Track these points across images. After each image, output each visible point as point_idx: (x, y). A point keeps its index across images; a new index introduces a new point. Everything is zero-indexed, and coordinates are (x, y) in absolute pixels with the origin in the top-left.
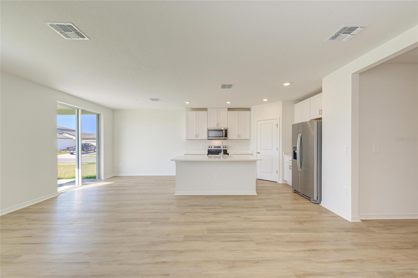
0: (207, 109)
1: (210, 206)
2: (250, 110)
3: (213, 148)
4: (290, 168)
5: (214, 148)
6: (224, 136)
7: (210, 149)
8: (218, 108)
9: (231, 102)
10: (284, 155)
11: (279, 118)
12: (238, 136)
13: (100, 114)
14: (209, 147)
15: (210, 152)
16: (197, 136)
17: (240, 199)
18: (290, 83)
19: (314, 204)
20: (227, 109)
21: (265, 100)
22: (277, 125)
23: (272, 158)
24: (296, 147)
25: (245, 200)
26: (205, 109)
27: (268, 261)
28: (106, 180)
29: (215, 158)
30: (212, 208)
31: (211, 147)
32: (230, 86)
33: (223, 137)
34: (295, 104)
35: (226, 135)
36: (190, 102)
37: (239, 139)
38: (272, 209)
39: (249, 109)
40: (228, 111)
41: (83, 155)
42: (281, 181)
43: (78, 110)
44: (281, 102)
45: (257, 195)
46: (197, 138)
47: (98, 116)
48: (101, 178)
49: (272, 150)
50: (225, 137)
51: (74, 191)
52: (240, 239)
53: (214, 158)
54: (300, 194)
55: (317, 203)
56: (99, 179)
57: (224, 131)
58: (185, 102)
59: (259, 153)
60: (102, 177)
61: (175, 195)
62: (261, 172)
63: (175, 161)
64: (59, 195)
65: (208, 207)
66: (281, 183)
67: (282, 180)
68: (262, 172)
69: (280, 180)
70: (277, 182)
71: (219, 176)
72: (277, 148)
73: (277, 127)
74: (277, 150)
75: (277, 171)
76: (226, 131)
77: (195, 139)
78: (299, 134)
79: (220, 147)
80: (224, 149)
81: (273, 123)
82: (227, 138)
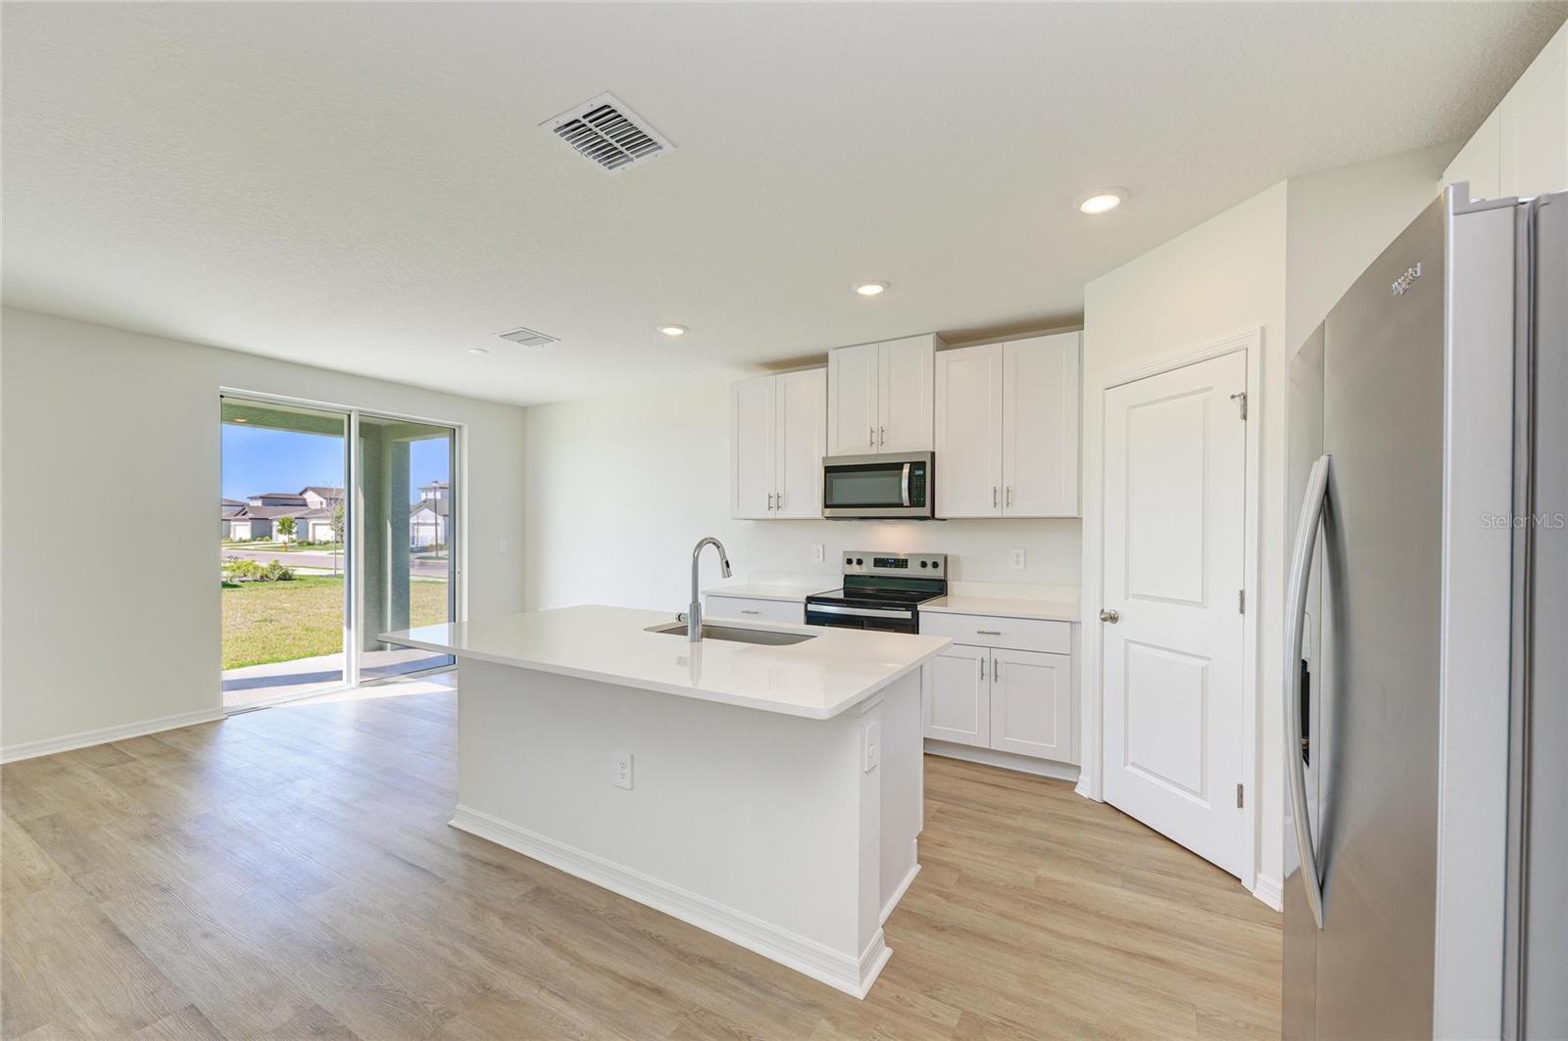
0: (826, 356)
2: (1079, 327)
3: (867, 569)
5: (876, 565)
6: (906, 502)
7: (855, 570)
8: (881, 344)
12: (998, 495)
13: (460, 427)
14: (849, 562)
16: (778, 500)
31: (860, 562)
33: (901, 505)
35: (919, 494)
36: (685, 328)
37: (1005, 515)
40: (938, 349)
42: (1280, 885)
43: (349, 416)
44: (1283, 189)
46: (780, 515)
50: (912, 505)
58: (660, 329)
59: (1113, 619)
61: (451, 823)
62: (1128, 760)
64: (225, 716)
68: (1135, 765)
69: (1259, 876)
70: (1240, 880)
71: (629, 765)
72: (1242, 593)
73: (1245, 418)
74: (1242, 611)
75: (1240, 788)
76: (922, 472)
77: (771, 515)
78: (1315, 464)
79: (902, 563)
80: (930, 573)
81: (1210, 389)
82: (925, 511)
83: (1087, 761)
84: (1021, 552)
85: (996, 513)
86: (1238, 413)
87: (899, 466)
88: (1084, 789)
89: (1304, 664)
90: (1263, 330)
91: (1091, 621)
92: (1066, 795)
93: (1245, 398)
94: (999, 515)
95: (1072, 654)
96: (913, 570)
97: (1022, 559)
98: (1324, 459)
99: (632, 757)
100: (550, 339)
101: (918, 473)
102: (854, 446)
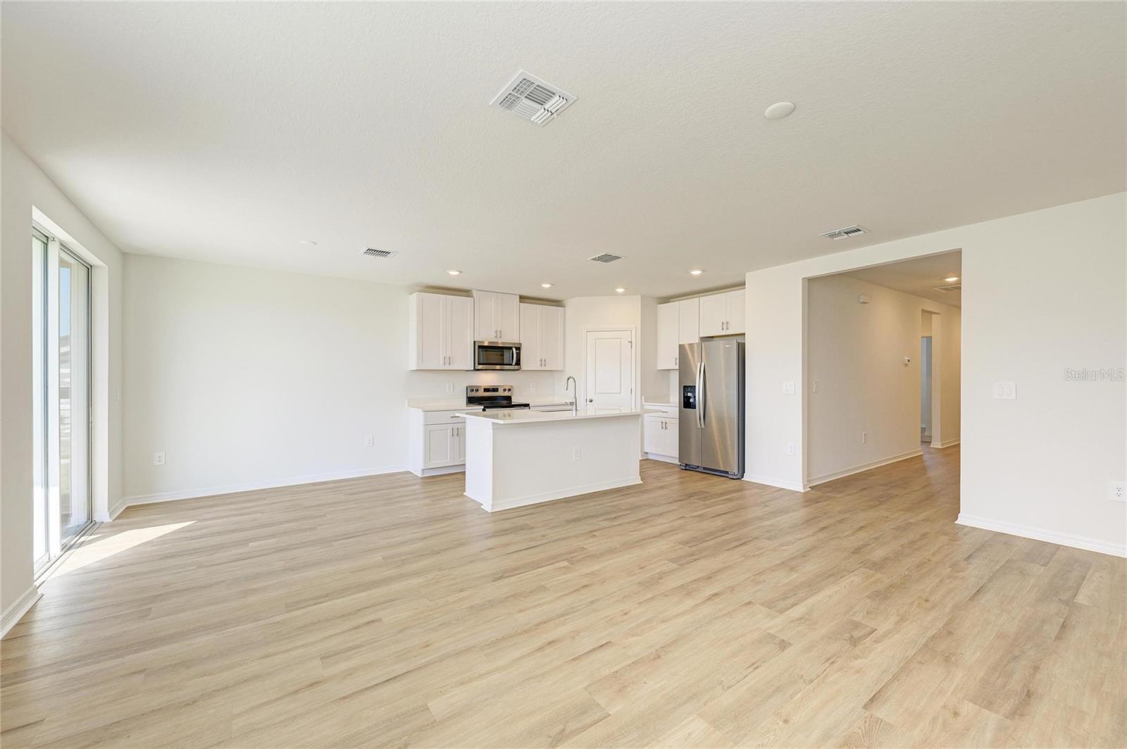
2: (563, 306)
3: (481, 393)
4: (662, 428)
5: (484, 391)
6: (514, 364)
7: (475, 394)
8: (498, 294)
9: (552, 285)
10: (644, 403)
11: (634, 329)
12: (542, 363)
14: (472, 390)
19: (736, 481)
20: (518, 298)
21: (620, 290)
22: (630, 343)
24: (695, 387)
31: (478, 390)
33: (511, 365)
34: (659, 304)
37: (543, 369)
39: (559, 303)
40: (520, 302)
43: (46, 245)
44: (640, 296)
45: (642, 482)
46: (449, 367)
49: (621, 392)
50: (516, 364)
54: (697, 470)
57: (514, 350)
59: (591, 401)
60: (102, 514)
72: (631, 389)
73: (632, 347)
74: (631, 393)
76: (518, 351)
77: (444, 368)
79: (496, 390)
80: (507, 393)
81: (622, 338)
84: (535, 383)
87: (510, 348)
96: (501, 393)
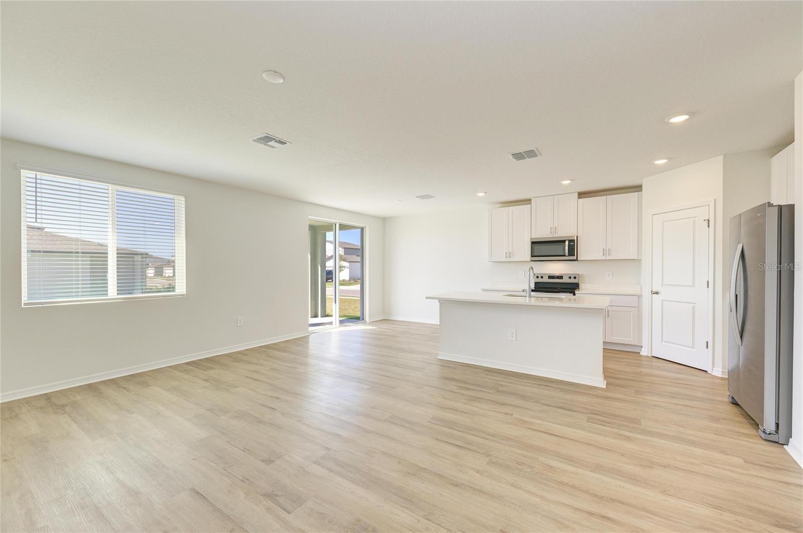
0: (530, 200)
1: (479, 386)
2: (640, 191)
3: (545, 280)
5: (549, 278)
6: (567, 255)
7: (540, 280)
8: (555, 196)
9: (572, 180)
11: (713, 202)
12: (605, 253)
14: (537, 277)
15: (540, 287)
16: (510, 255)
17: (551, 387)
18: (689, 115)
19: (765, 443)
20: (576, 195)
21: (661, 162)
22: (707, 222)
23: (693, 308)
25: (562, 390)
26: (528, 201)
27: (481, 492)
28: (373, 323)
29: (549, 300)
30: (474, 390)
31: (542, 277)
32: (531, 154)
33: (565, 256)
34: (772, 158)
35: (572, 252)
37: (608, 259)
38: (603, 421)
39: (638, 188)
40: (579, 198)
41: (342, 287)
42: (721, 370)
44: (721, 158)
45: (604, 387)
46: (510, 260)
47: (362, 229)
48: (366, 320)
49: (694, 286)
50: (569, 255)
51: (330, 333)
52: (469, 447)
53: (545, 298)
55: (778, 443)
56: (363, 321)
57: (567, 243)
58: (476, 194)
59: (657, 293)
60: (367, 318)
61: (438, 358)
62: (662, 341)
63: (439, 300)
65: (471, 387)
66: (720, 376)
67: (723, 368)
68: (666, 342)
69: (714, 368)
70: (707, 371)
71: (515, 334)
72: (708, 282)
73: (709, 227)
74: (708, 287)
75: (707, 342)
76: (573, 244)
77: (506, 260)
78: (739, 245)
79: (561, 277)
80: (572, 281)
81: (696, 217)
82: (575, 258)
83: (645, 343)
84: (611, 272)
85: (604, 258)
86: (707, 225)
87: (564, 241)
88: (644, 352)
89: (737, 295)
90: (715, 200)
91: (646, 294)
92: (638, 355)
93: (709, 221)
94: (605, 259)
95: (639, 307)
96: (565, 280)
97: (611, 275)
98: (742, 244)
99: (516, 331)
100: (432, 197)
101: (571, 244)
102: (544, 233)
